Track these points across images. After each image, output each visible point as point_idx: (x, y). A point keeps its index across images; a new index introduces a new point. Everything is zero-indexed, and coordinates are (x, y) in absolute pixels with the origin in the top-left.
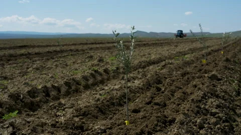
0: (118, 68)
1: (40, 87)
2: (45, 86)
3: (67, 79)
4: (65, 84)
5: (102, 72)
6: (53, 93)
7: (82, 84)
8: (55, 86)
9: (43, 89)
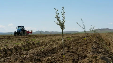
0: (39, 43)
1: (2, 49)
2: (4, 48)
3: (15, 46)
4: (14, 48)
5: (32, 44)
6: (9, 52)
7: (23, 49)
8: (9, 49)
9: (3, 50)
